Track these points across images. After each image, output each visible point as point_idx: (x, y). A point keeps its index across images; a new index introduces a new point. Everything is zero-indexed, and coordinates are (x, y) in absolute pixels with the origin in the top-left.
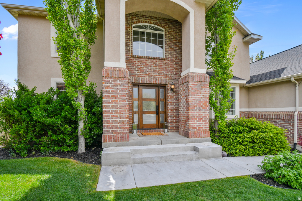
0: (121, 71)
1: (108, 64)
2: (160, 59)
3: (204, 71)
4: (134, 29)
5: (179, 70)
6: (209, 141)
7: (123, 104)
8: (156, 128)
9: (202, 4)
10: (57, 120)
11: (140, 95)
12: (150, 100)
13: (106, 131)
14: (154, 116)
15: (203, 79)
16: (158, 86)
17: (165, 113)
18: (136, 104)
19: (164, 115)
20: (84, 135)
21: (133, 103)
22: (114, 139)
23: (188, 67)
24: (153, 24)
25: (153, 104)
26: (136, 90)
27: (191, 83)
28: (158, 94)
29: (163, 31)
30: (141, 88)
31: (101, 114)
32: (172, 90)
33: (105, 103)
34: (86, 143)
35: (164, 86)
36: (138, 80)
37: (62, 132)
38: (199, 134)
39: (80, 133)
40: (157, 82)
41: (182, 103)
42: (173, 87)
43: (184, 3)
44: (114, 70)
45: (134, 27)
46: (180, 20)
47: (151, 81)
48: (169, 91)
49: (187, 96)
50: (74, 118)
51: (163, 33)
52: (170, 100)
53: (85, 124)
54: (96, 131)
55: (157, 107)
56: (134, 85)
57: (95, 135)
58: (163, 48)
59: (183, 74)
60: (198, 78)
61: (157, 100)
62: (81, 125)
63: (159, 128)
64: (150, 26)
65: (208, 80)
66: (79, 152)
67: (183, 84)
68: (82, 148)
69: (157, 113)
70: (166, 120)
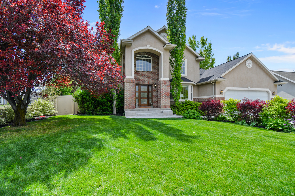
0: (132, 80)
1: (127, 77)
2: (149, 72)
3: (168, 79)
4: (137, 58)
5: (158, 78)
6: (170, 110)
7: (132, 93)
8: (148, 106)
9: (167, 49)
10: (105, 100)
11: (139, 89)
12: (144, 92)
13: (126, 104)
14: (146, 100)
15: (167, 83)
16: (148, 85)
17: (152, 98)
18: (137, 94)
19: (151, 99)
20: (116, 107)
21: (136, 94)
22: (129, 108)
23: (161, 77)
24: (146, 55)
25: (146, 94)
26: (137, 87)
27: (161, 85)
28: (148, 89)
29: (151, 58)
30: (140, 86)
31: (123, 98)
32: (155, 87)
33: (125, 93)
34: (116, 110)
35: (151, 85)
36: (139, 82)
37: (106, 106)
38: (165, 107)
39: (114, 106)
40: (148, 83)
41: (159, 93)
42: (156, 86)
43: (159, 50)
44: (129, 79)
45: (137, 57)
46: (158, 55)
47: (145, 83)
48: (154, 88)
49: (160, 90)
50: (111, 100)
51: (151, 59)
52: (154, 92)
53: (116, 102)
54: (121, 105)
55: (148, 95)
56: (137, 84)
57: (120, 107)
58: (151, 63)
59: (159, 80)
60: (165, 82)
61: (148, 92)
62: (115, 102)
63: (149, 106)
64: (144, 56)
65: (170, 83)
66: (114, 113)
67: (159, 85)
68: (115, 112)
69: (148, 98)
70: (152, 102)
